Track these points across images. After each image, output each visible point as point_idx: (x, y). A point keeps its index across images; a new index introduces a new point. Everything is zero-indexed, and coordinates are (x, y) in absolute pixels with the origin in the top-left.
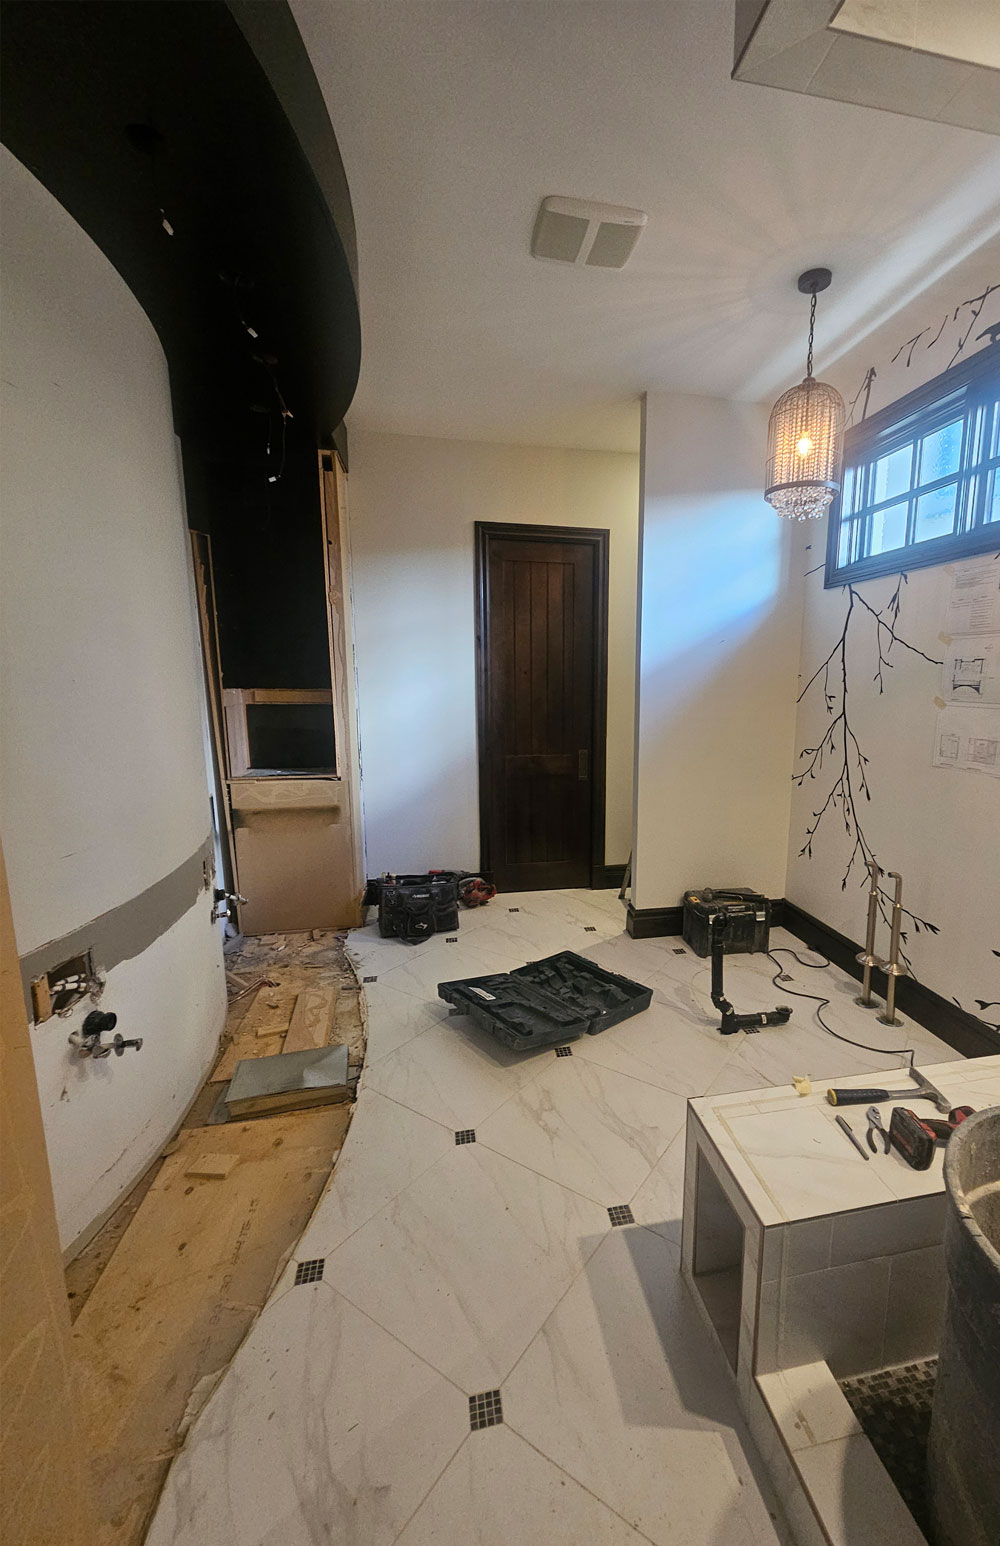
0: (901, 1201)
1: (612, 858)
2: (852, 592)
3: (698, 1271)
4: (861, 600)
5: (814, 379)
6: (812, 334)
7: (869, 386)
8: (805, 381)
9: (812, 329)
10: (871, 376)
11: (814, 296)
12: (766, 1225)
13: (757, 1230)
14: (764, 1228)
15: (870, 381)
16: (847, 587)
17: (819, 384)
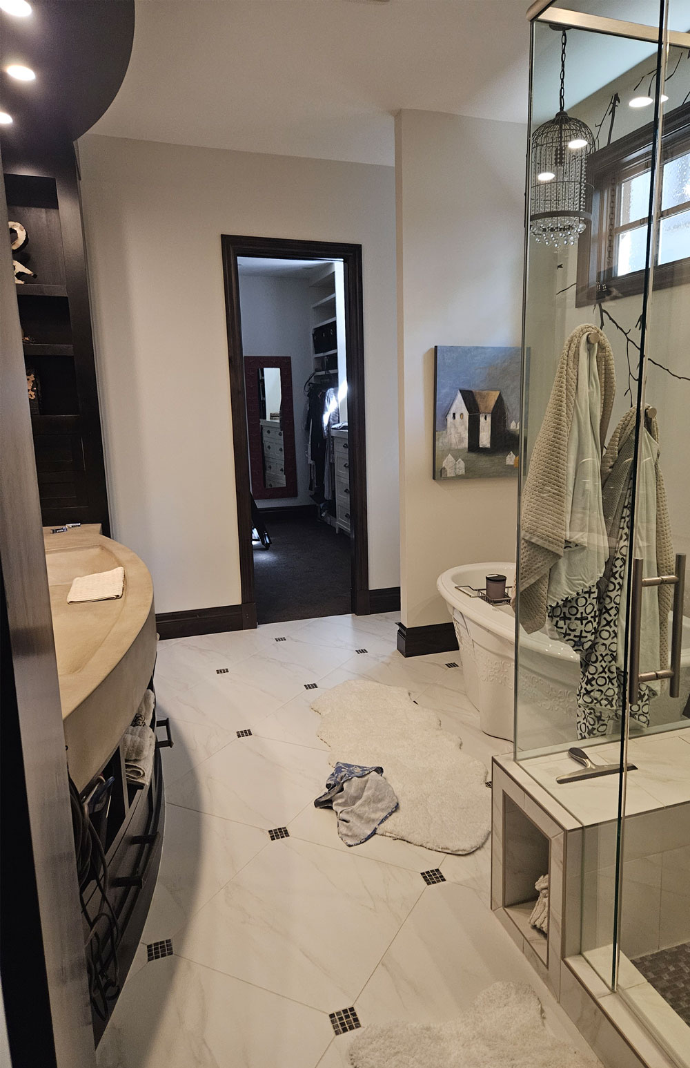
0: (667, 807)
1: (376, 582)
2: (602, 311)
3: (506, 903)
4: (611, 319)
5: (566, 113)
6: (563, 70)
7: (613, 111)
8: (558, 115)
9: (563, 65)
10: (615, 102)
11: (564, 35)
12: (568, 829)
13: (561, 836)
14: (566, 832)
15: (614, 106)
16: (597, 306)
17: (571, 119)
